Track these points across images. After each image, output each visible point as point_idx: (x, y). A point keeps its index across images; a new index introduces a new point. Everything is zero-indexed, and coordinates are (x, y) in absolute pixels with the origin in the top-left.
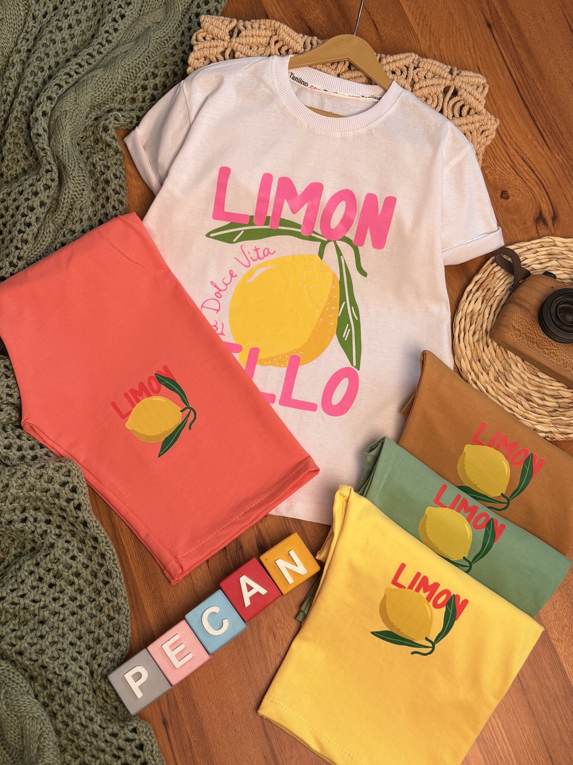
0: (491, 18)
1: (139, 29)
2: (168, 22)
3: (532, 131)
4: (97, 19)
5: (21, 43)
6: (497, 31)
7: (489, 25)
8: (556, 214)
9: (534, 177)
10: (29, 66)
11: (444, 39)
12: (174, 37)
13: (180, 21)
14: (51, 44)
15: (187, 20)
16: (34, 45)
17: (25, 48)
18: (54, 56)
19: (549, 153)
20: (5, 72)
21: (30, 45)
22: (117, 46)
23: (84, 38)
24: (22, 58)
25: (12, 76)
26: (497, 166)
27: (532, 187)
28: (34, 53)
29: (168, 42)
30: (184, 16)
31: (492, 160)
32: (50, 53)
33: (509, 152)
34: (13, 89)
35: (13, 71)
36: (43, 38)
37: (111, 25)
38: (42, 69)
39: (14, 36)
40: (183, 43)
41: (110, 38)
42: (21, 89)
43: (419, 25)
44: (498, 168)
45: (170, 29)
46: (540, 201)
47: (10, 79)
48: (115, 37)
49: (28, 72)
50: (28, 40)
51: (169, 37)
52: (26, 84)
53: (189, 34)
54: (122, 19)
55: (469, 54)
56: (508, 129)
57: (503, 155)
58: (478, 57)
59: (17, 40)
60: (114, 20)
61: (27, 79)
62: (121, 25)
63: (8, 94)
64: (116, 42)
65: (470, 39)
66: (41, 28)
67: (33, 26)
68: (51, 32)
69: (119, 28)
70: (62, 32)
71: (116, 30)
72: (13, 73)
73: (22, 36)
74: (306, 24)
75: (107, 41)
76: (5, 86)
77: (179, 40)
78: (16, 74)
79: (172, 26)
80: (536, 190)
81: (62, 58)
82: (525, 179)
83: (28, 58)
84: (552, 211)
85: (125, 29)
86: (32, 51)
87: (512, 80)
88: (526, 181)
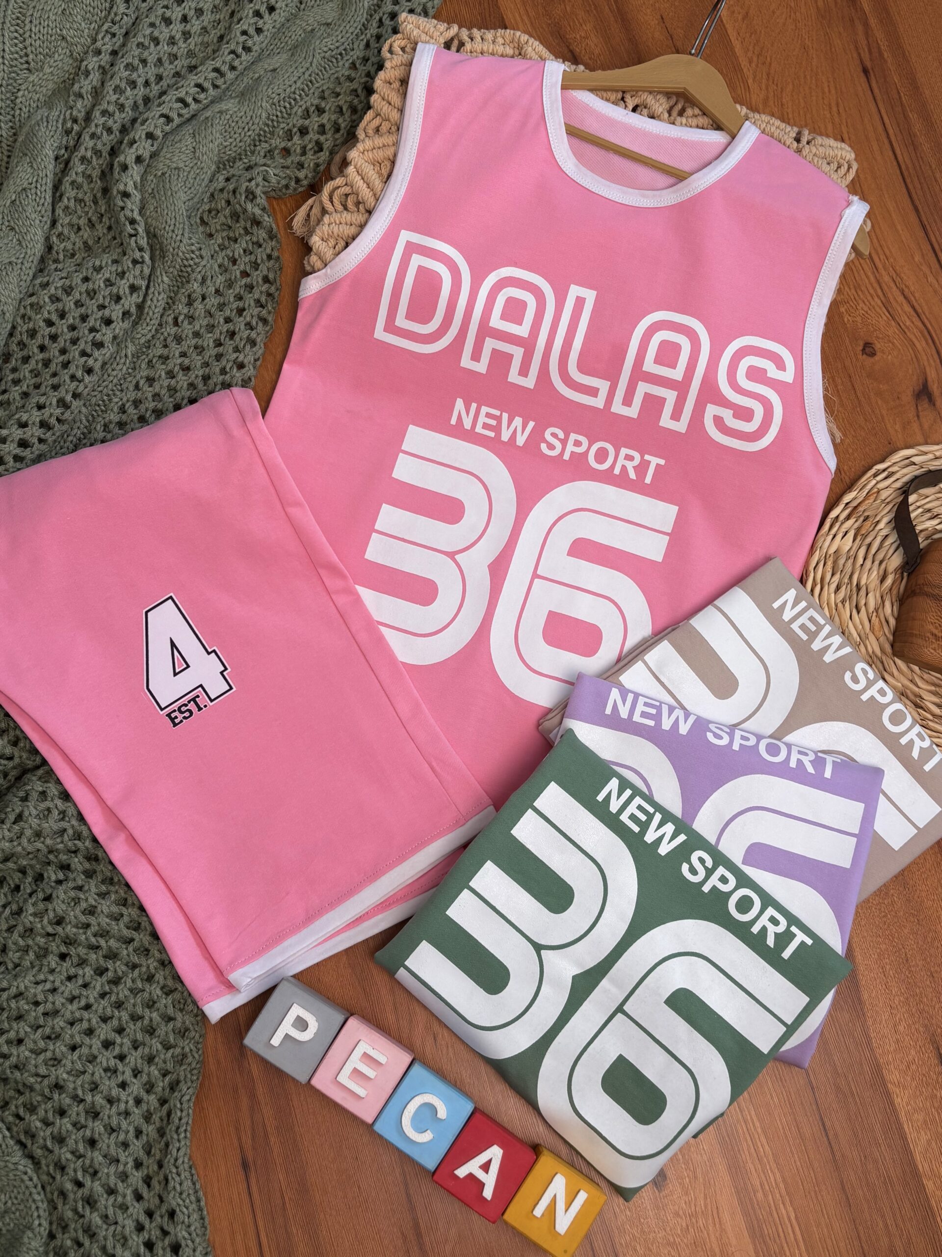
0: (871, 60)
1: (296, 33)
2: (344, 24)
3: (921, 250)
4: (230, 11)
5: (103, 39)
6: (877, 82)
7: (865, 71)
9: (920, 324)
10: (112, 77)
11: (790, 87)
12: (353, 50)
13: (363, 25)
14: (152, 44)
15: (375, 25)
16: (124, 45)
17: (109, 47)
18: (155, 66)
20: (73, 84)
21: (117, 44)
22: (258, 59)
23: (206, 39)
24: (102, 63)
25: (83, 91)
26: (860, 302)
27: (914, 340)
28: (122, 57)
29: (342, 59)
30: (371, 16)
31: (853, 291)
32: (150, 59)
33: (881, 281)
34: (83, 114)
35: (87, 82)
36: (140, 35)
37: (252, 21)
38: (133, 84)
39: (93, 25)
40: (367, 60)
41: (250, 43)
42: (97, 113)
43: (750, 62)
44: (862, 304)
45: (348, 35)
46: (926, 363)
47: (80, 96)
48: (257, 42)
49: (109, 87)
50: (114, 35)
51: (345, 50)
52: (104, 106)
53: (377, 45)
54: (270, 13)
55: (828, 116)
56: (883, 242)
57: (871, 284)
58: (844, 121)
59: (96, 34)
60: (258, 14)
61: (107, 98)
62: (268, 22)
63: (75, 121)
64: (259, 51)
65: (833, 92)
66: (137, 19)
67: (123, 13)
68: (152, 25)
69: (265, 28)
70: (171, 27)
71: (259, 31)
72: (85, 88)
73: (105, 27)
74: (568, 47)
75: (244, 48)
76: (72, 108)
77: (361, 55)
78: (90, 89)
79: (351, 31)
80: (920, 345)
81: (168, 69)
82: (903, 327)
83: (112, 65)
85: (274, 30)
86: (120, 55)
87: (895, 163)
88: (906, 330)
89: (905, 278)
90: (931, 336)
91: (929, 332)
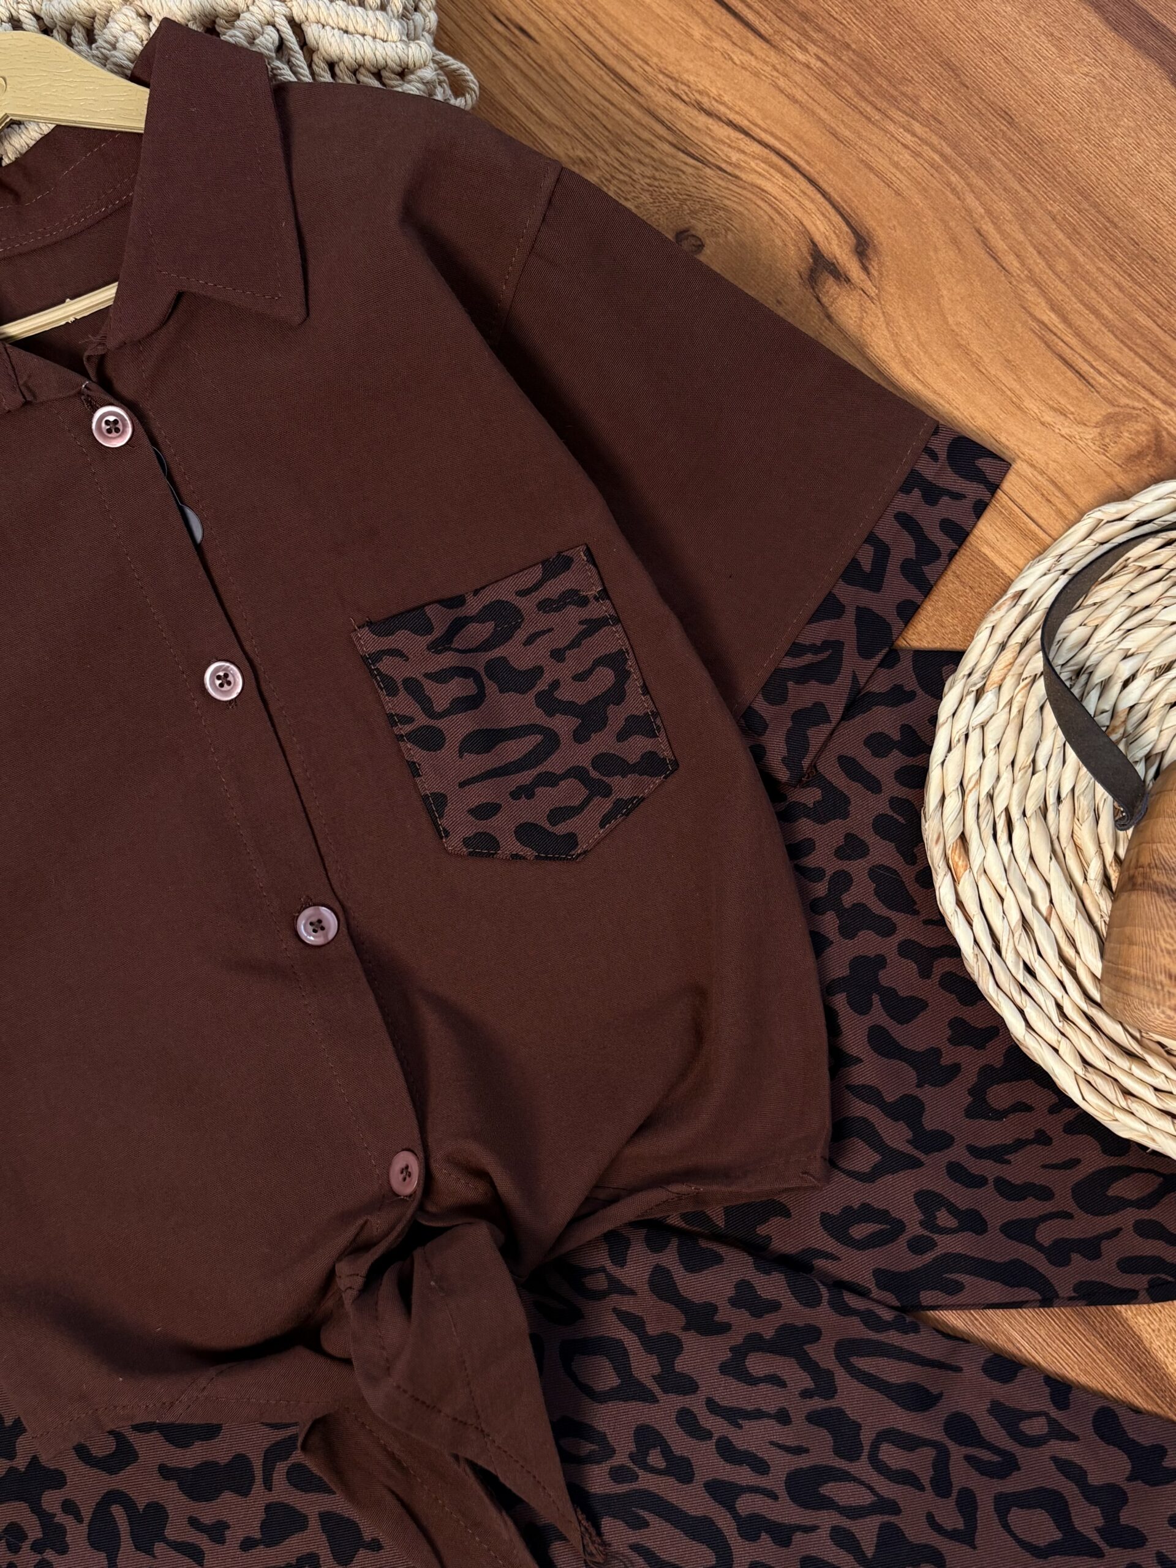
8: (864, 234)
9: (756, 148)
19: (773, 57)
26: (635, 166)
31: (613, 152)
33: (652, 107)
44: (638, 169)
46: (799, 213)
56: (624, 37)
80: (775, 185)
82: (729, 169)
84: (846, 229)
88: (737, 172)
89: (692, 78)
90: (785, 159)
91: (778, 153)
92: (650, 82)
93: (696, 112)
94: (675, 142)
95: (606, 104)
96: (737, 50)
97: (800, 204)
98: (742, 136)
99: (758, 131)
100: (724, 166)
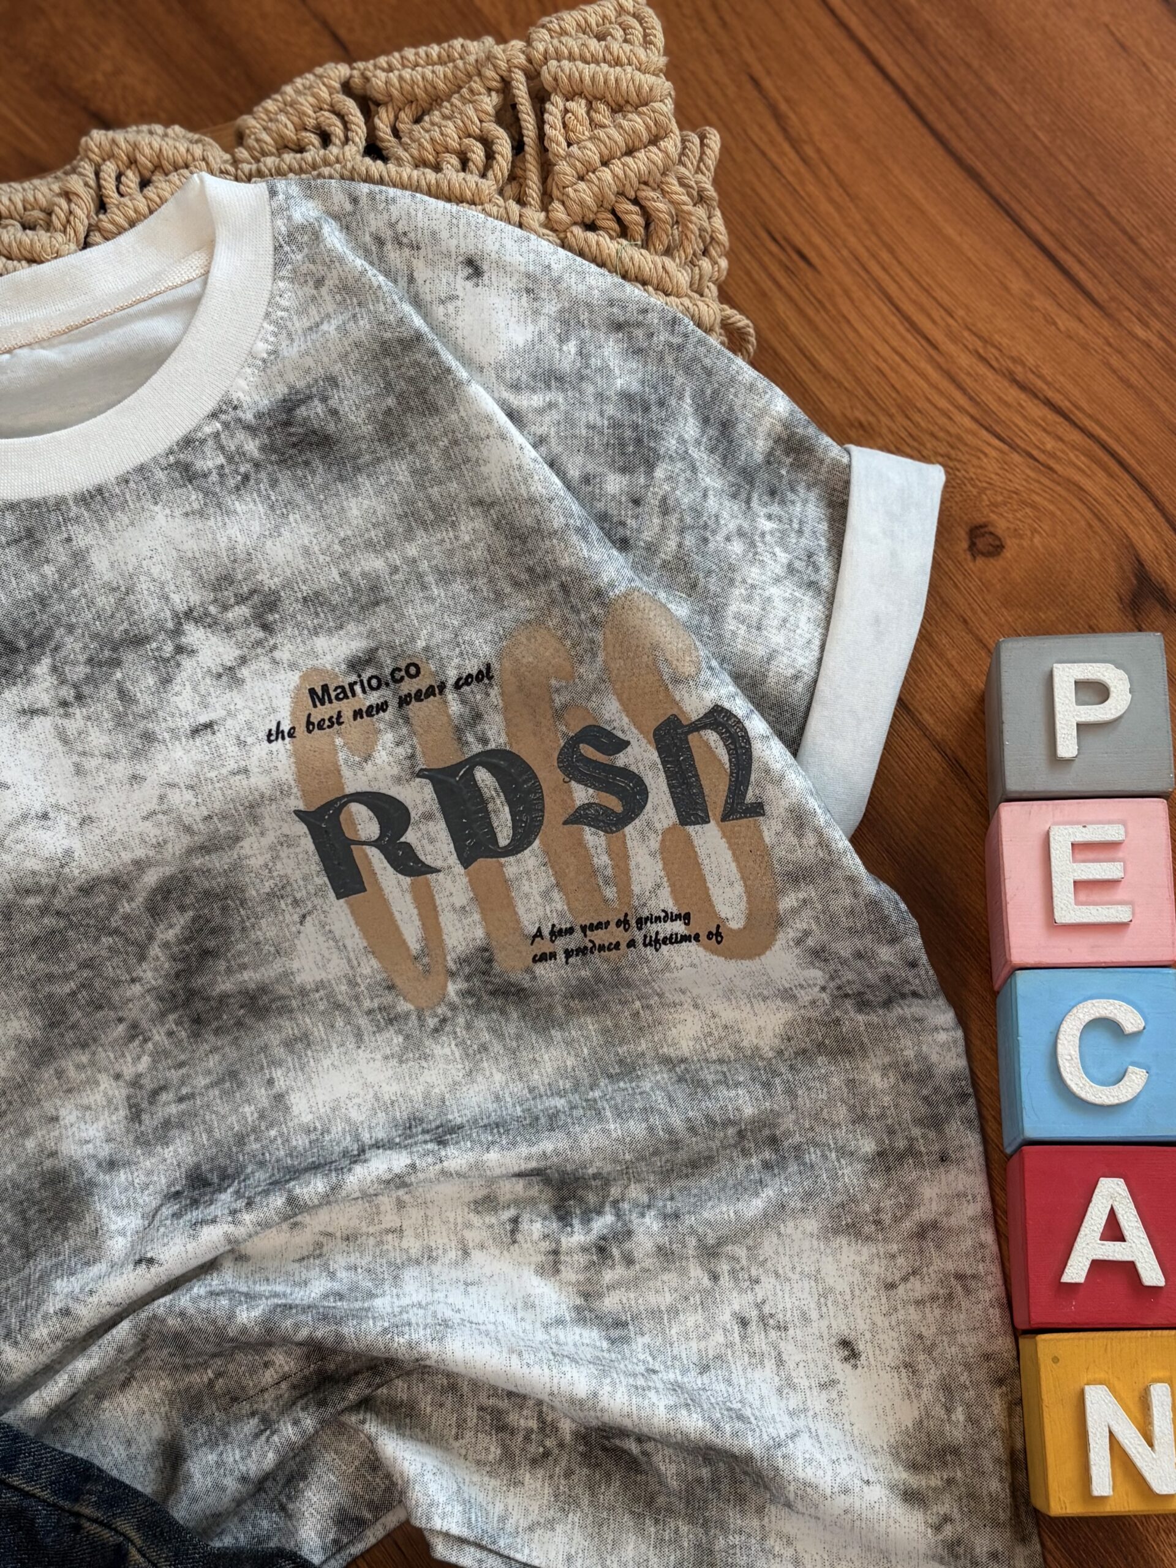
3: (1018, 263)
9: (1076, 437)
19: (1106, 328)
27: (1078, 477)
46: (1125, 524)
56: (927, 280)
57: (936, 388)
80: (1096, 484)
82: (1042, 457)
87: (888, 89)
88: (1052, 463)
89: (1005, 341)
90: (1113, 455)
91: (1104, 447)
92: (954, 339)
93: (1006, 384)
94: (978, 416)
95: (897, 359)
96: (1065, 316)
97: (1127, 513)
98: (1061, 420)
99: (1080, 415)
100: (1035, 453)
